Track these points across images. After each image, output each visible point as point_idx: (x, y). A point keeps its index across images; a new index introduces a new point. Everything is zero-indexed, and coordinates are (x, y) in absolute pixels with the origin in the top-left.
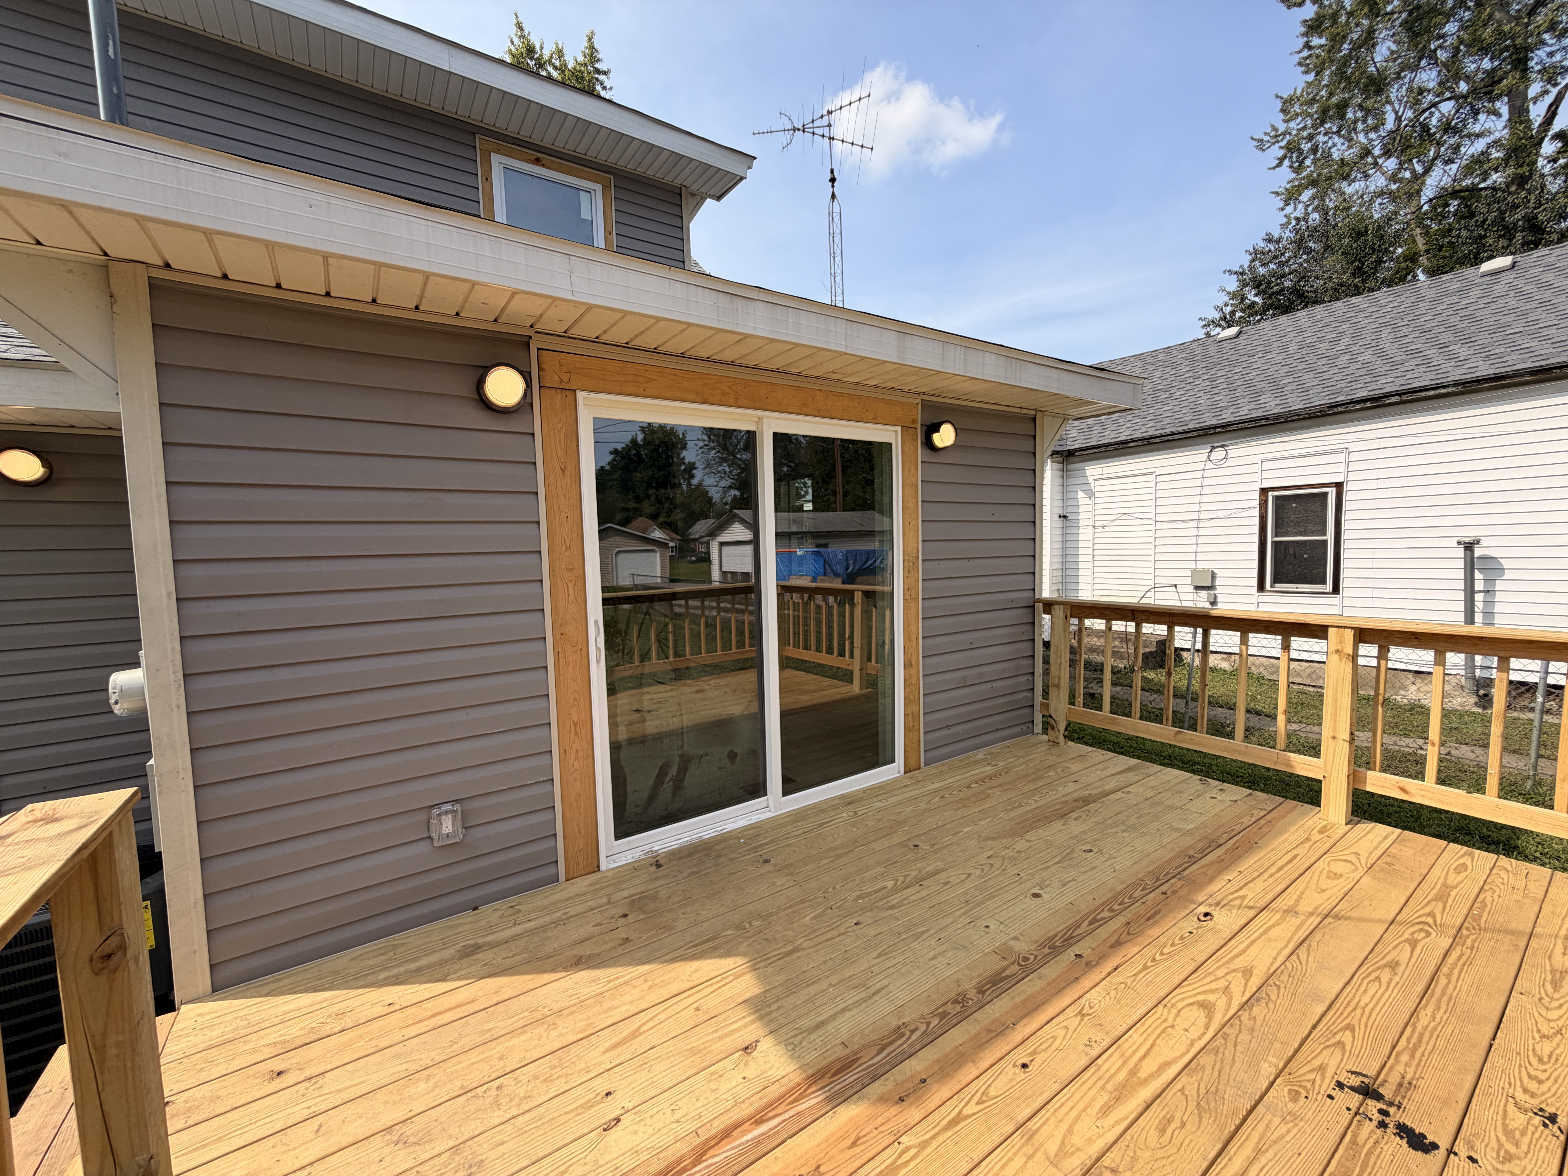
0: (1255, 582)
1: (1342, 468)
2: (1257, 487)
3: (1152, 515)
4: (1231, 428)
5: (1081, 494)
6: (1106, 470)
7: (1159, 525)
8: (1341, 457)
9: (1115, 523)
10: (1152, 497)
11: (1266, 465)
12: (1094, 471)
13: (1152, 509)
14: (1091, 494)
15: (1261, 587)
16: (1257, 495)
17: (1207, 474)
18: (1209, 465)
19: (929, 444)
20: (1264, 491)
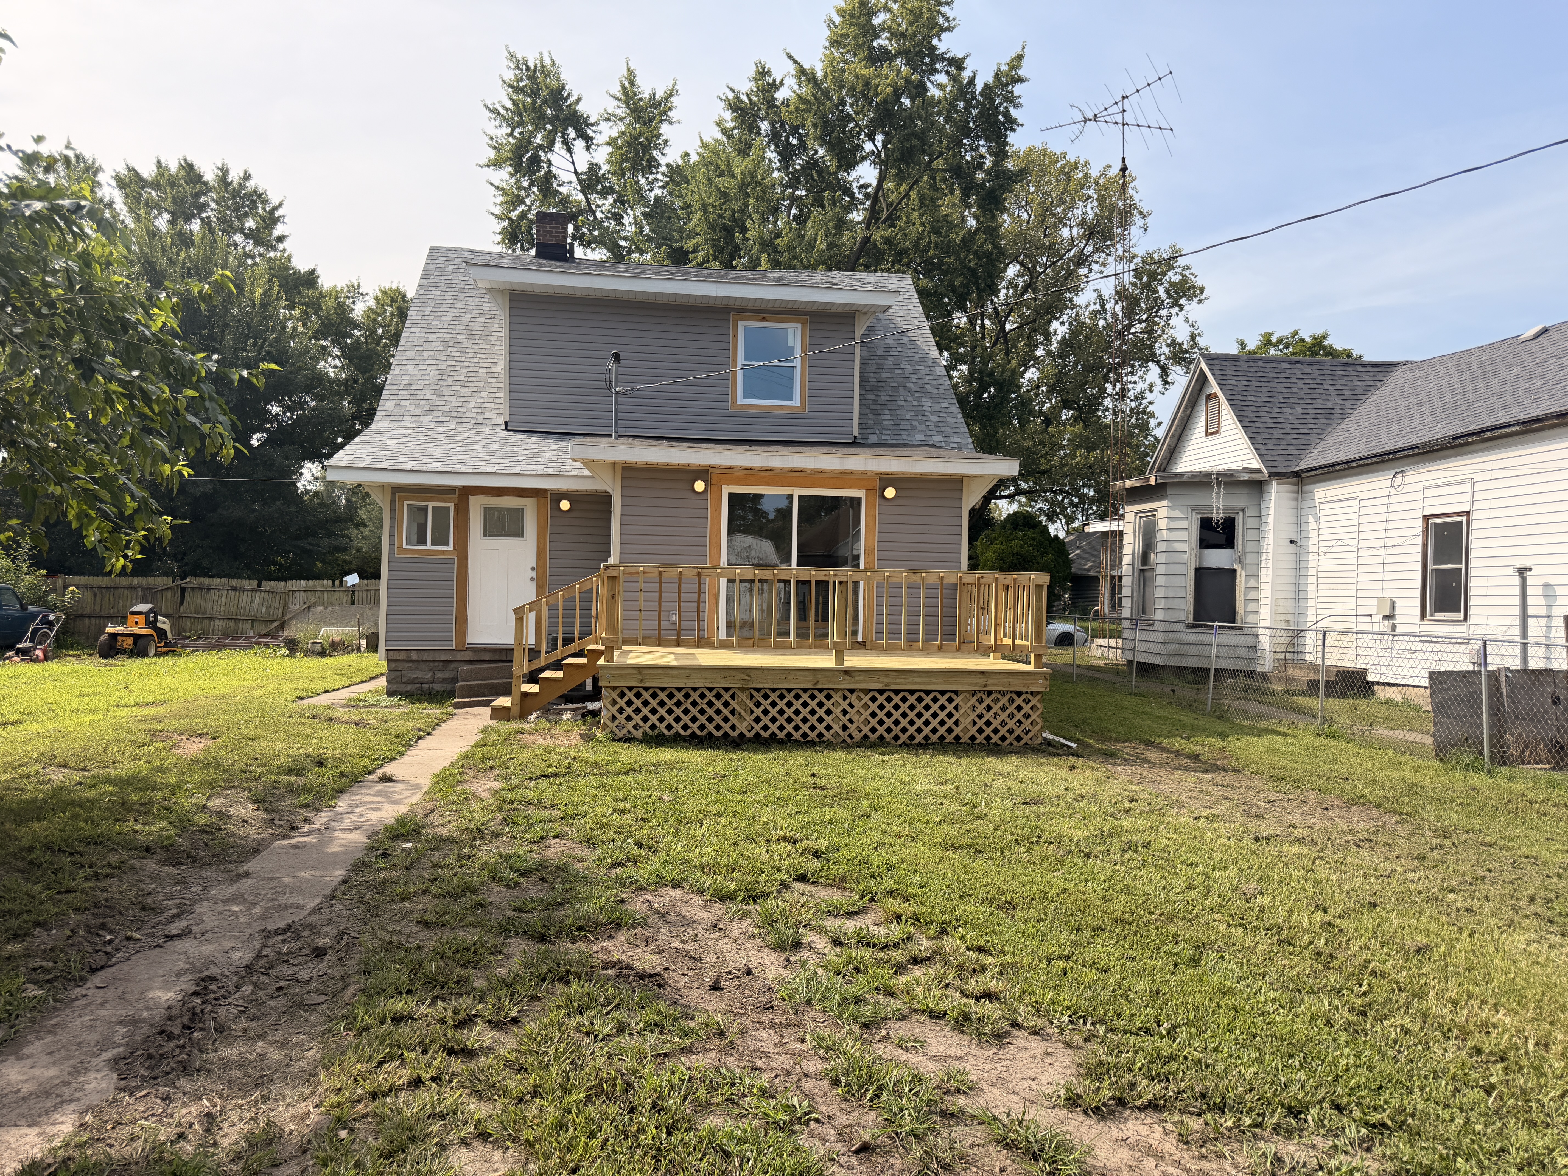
0: (1417, 611)
1: (1468, 497)
2: (1420, 515)
3: (1355, 542)
4: (1399, 455)
5: (1311, 519)
6: (1329, 493)
7: (1361, 552)
8: (1467, 487)
9: (1334, 549)
10: (1356, 522)
11: (1428, 493)
12: (1322, 492)
13: (1355, 535)
14: (1318, 519)
15: (1423, 616)
16: (1420, 523)
17: (1393, 499)
18: (1393, 491)
19: (882, 496)
20: (1427, 518)
